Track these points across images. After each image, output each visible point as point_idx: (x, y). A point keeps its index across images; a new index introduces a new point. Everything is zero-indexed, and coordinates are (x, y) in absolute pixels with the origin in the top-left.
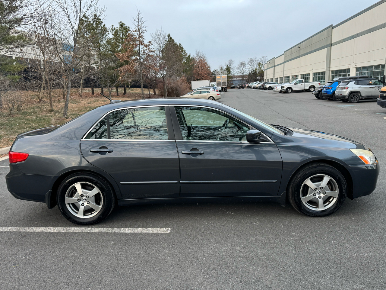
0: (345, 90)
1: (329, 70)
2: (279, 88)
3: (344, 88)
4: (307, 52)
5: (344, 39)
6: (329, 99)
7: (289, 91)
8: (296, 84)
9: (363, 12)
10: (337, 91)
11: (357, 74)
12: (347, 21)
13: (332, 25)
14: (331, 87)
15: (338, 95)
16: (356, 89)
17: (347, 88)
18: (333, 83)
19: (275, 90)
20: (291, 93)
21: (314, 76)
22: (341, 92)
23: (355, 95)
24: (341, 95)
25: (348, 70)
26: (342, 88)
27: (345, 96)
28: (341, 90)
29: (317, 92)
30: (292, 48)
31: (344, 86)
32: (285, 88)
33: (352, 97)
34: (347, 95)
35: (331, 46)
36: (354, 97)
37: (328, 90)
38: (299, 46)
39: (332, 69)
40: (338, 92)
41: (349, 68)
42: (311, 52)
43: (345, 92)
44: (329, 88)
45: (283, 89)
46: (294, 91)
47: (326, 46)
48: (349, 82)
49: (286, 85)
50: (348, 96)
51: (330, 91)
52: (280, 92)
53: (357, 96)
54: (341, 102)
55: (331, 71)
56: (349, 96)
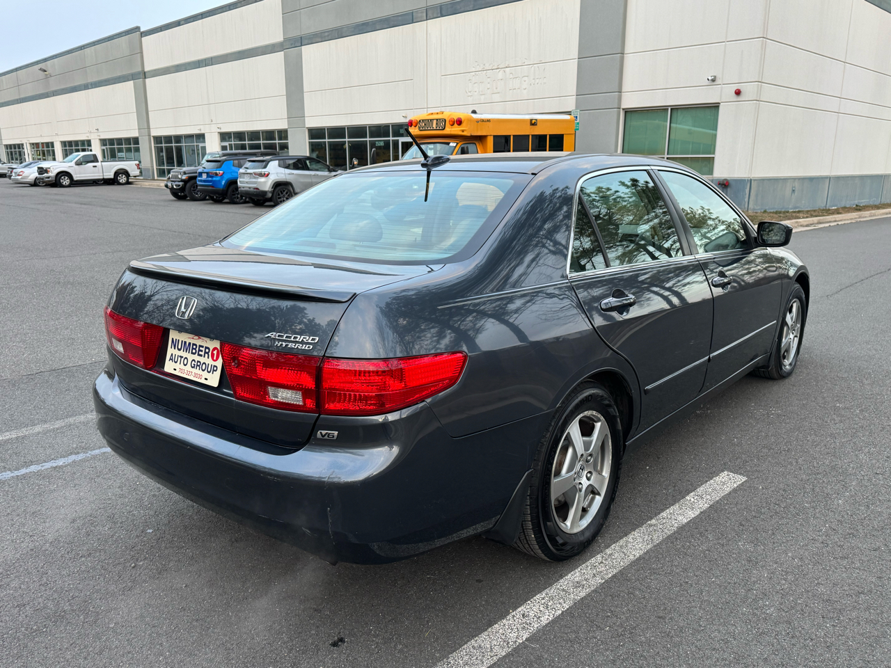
0: (262, 180)
1: (149, 135)
2: (31, 173)
3: (261, 175)
4: (72, 85)
5: (177, 66)
6: (212, 198)
7: (66, 181)
8: (78, 163)
9: (220, 11)
10: (241, 180)
11: (224, 148)
12: (178, 24)
13: (138, 28)
14: (221, 172)
15: (242, 189)
16: (284, 178)
17: (268, 175)
18: (223, 163)
19: (20, 177)
20: (69, 186)
21: (104, 148)
22: (255, 183)
23: (284, 191)
24: (257, 189)
25: (201, 137)
26: (255, 174)
27: (265, 193)
28: (255, 178)
29: (181, 183)
30: (16, 70)
31: (260, 170)
32: (52, 174)
33: (279, 195)
34: (270, 190)
35: (145, 78)
36: (282, 193)
37: (214, 179)
38: (42, 66)
39: (155, 133)
40: (245, 183)
41: (202, 132)
42: (86, 87)
43: (265, 182)
44: (216, 174)
45: (46, 175)
46: (77, 181)
47: (132, 77)
48: (268, 162)
49: (54, 167)
50: (270, 192)
51: (220, 181)
52: (35, 184)
53: (287, 193)
54: (251, 205)
55: (154, 137)
56: (273, 192)
